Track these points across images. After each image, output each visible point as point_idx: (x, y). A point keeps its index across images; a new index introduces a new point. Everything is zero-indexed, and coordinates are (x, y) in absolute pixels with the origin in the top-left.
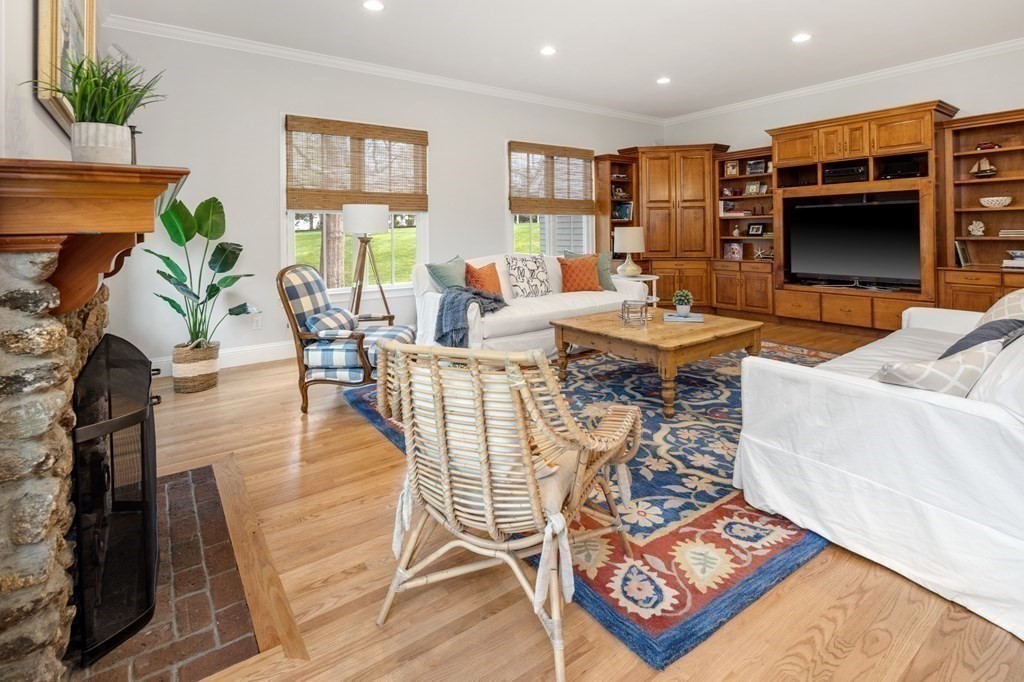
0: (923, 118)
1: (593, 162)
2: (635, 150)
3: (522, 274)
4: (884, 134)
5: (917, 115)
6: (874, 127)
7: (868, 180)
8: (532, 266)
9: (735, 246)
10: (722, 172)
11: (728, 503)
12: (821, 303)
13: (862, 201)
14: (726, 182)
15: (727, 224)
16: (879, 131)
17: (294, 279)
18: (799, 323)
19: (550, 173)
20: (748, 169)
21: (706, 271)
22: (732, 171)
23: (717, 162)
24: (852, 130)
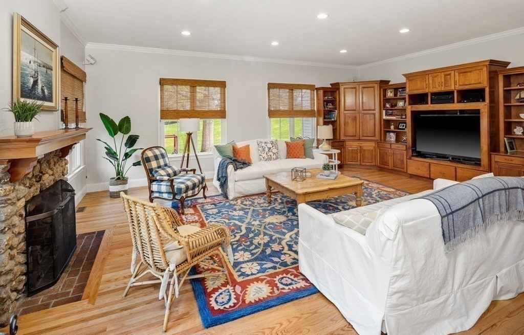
0: (482, 69)
1: (315, 91)
2: (338, 84)
3: (264, 150)
4: (462, 78)
5: (479, 68)
6: (457, 74)
7: (454, 103)
8: (270, 145)
9: (392, 134)
10: (385, 95)
11: (292, 268)
12: (430, 167)
13: (457, 114)
14: (387, 100)
15: (388, 122)
16: (459, 76)
17: (149, 154)
18: (420, 178)
19: (292, 98)
20: (399, 94)
21: (375, 147)
22: (390, 94)
23: (382, 89)
24: (445, 75)
